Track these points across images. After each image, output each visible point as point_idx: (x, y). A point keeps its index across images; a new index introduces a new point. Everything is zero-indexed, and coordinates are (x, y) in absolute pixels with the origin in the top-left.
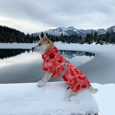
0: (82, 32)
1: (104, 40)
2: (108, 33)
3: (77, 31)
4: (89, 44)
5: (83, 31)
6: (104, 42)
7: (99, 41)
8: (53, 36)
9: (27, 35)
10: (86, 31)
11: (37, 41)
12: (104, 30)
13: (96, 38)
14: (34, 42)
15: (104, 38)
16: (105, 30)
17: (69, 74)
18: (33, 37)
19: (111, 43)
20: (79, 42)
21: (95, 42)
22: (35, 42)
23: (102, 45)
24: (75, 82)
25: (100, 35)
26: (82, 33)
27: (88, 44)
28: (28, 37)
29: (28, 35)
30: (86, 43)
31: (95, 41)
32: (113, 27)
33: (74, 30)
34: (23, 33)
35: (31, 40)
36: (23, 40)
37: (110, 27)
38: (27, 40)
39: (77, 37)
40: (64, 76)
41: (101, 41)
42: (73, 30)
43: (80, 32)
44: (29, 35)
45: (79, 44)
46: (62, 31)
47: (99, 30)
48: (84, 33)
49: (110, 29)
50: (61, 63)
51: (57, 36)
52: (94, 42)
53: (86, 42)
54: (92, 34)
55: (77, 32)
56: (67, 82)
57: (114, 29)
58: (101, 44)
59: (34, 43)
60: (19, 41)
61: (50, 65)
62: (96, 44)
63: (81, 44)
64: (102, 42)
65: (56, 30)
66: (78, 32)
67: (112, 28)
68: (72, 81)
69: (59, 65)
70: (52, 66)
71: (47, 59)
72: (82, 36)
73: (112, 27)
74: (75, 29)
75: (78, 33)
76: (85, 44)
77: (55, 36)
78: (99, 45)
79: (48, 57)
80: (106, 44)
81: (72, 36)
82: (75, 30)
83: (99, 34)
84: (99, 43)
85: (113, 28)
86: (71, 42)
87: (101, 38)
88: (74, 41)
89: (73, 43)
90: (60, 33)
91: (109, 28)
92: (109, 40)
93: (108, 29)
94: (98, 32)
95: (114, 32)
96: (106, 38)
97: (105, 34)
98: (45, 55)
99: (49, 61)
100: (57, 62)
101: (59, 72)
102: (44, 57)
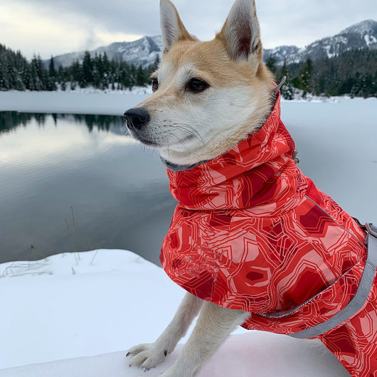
1: (296, 83)
2: (309, 62)
6: (297, 90)
8: (128, 68)
9: (34, 61)
11: (68, 85)
12: (296, 49)
14: (59, 86)
15: (296, 79)
16: (299, 52)
18: (56, 68)
19: (318, 94)
22: (64, 89)
23: (291, 99)
25: (284, 67)
28: (37, 68)
29: (37, 63)
32: (326, 39)
34: (19, 54)
35: (50, 78)
36: (19, 79)
37: (316, 42)
38: (35, 81)
41: (287, 88)
44: (40, 62)
46: (159, 50)
47: (281, 50)
49: (315, 48)
50: (321, 232)
51: (141, 67)
56: (349, 359)
57: (328, 47)
58: (286, 99)
59: (59, 90)
60: (4, 83)
61: (246, 252)
64: (291, 90)
65: (136, 47)
67: (322, 45)
69: (309, 248)
70: (260, 260)
71: (219, 202)
73: (321, 43)
77: (133, 66)
79: (230, 194)
80: (304, 96)
83: (281, 64)
85: (326, 45)
90: (153, 55)
91: (313, 44)
92: (313, 83)
93: (309, 48)
94: (277, 55)
95: (327, 57)
96: (304, 78)
97: (301, 63)
98: (214, 174)
99: (235, 219)
100: (298, 228)
101: (324, 311)
102: (204, 189)
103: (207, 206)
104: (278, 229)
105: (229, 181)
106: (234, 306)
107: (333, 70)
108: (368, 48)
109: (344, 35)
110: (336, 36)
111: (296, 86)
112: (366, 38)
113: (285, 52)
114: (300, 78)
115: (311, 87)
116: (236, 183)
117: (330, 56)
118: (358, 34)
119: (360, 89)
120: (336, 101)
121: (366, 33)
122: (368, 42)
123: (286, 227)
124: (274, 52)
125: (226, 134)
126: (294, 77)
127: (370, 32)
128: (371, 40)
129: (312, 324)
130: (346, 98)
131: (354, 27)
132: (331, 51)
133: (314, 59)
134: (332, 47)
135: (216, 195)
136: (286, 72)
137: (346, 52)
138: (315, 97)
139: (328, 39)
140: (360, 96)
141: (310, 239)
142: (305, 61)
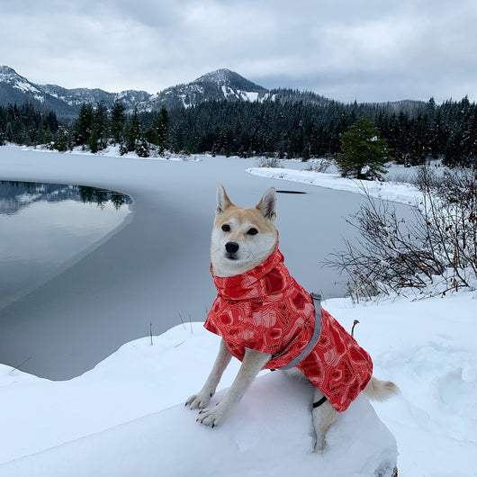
0: (56, 96)
1: (151, 138)
2: (164, 112)
3: (33, 89)
4: (94, 152)
5: (62, 91)
6: (152, 146)
7: (133, 140)
10: (73, 92)
12: (147, 96)
13: (120, 128)
15: (150, 132)
16: (151, 99)
17: (330, 347)
19: (177, 152)
20: (48, 140)
21: (118, 146)
23: (145, 156)
24: (347, 376)
25: (135, 116)
26: (58, 100)
27: (89, 153)
30: (80, 147)
31: (118, 141)
32: (180, 87)
33: (20, 84)
37: (169, 89)
39: (37, 118)
40: (311, 357)
41: (140, 142)
42: (13, 82)
43: (48, 96)
45: (48, 151)
47: (129, 94)
48: (66, 104)
49: (169, 96)
50: (303, 307)
52: (112, 143)
53: (78, 144)
54: (102, 110)
55: (36, 97)
56: (315, 379)
57: (184, 96)
58: (140, 155)
61: (271, 321)
62: (123, 152)
63: (56, 151)
64: (145, 145)
66: (39, 94)
67: (176, 93)
68: (337, 375)
69: (298, 316)
70: (277, 325)
71: (254, 293)
72: (58, 116)
73: (175, 90)
74: (22, 79)
75: (41, 98)
76: (77, 151)
78: (132, 155)
79: (259, 288)
80: (161, 153)
81: (10, 111)
82: (23, 87)
83: (131, 112)
84: (131, 148)
85: (181, 93)
86: (10, 141)
87: (138, 130)
88: (24, 134)
89: (20, 142)
91: (166, 91)
92: (171, 138)
93: (162, 95)
94: (124, 101)
95: (184, 108)
96: (159, 132)
97: (154, 113)
98: (251, 278)
99: (264, 304)
100: (293, 306)
101: (300, 346)
102: (246, 286)
103: (248, 297)
104: (284, 307)
105: (258, 281)
106: (265, 351)
107: (191, 124)
108: (226, 101)
109: (199, 83)
110: (191, 84)
111: (151, 141)
112: (224, 88)
113: (133, 98)
114: (156, 132)
115: (168, 142)
116: (262, 281)
117: (186, 106)
118: (214, 84)
119: (221, 146)
120: (198, 160)
121: (222, 84)
122: (226, 94)
123: (288, 306)
124: (119, 97)
125: (260, 256)
126: (147, 130)
127: (227, 82)
128: (228, 91)
129: (296, 356)
130: (208, 156)
131: (210, 75)
132: (187, 102)
133: (168, 109)
134: (187, 96)
135: (252, 289)
136: (138, 123)
137: (204, 103)
138: (174, 155)
139: (182, 86)
140: (222, 154)
141: (298, 311)
142: (158, 110)
